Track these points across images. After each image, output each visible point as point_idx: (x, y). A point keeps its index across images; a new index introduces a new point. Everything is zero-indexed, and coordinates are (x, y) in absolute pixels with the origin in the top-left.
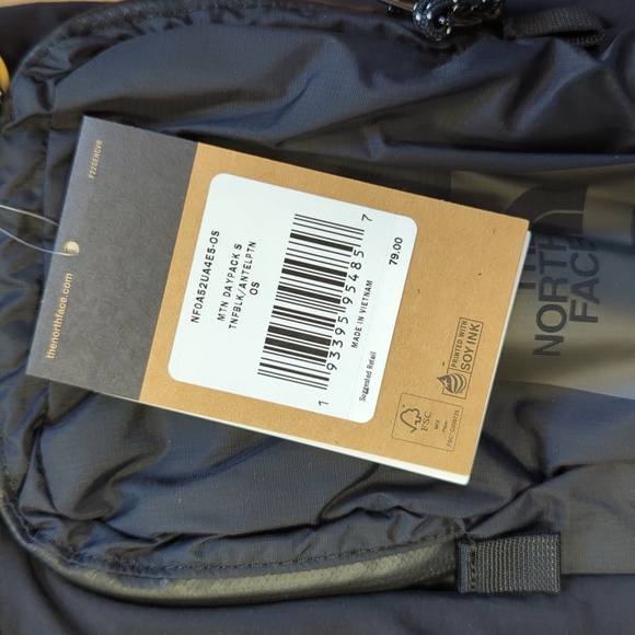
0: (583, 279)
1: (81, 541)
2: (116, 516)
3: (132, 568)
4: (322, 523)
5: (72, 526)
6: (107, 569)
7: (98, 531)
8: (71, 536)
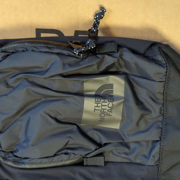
0: (109, 109)
1: (7, 156)
2: (15, 152)
3: (17, 162)
4: (55, 155)
5: (5, 153)
6: (12, 162)
7: (11, 155)
8: (5, 155)
